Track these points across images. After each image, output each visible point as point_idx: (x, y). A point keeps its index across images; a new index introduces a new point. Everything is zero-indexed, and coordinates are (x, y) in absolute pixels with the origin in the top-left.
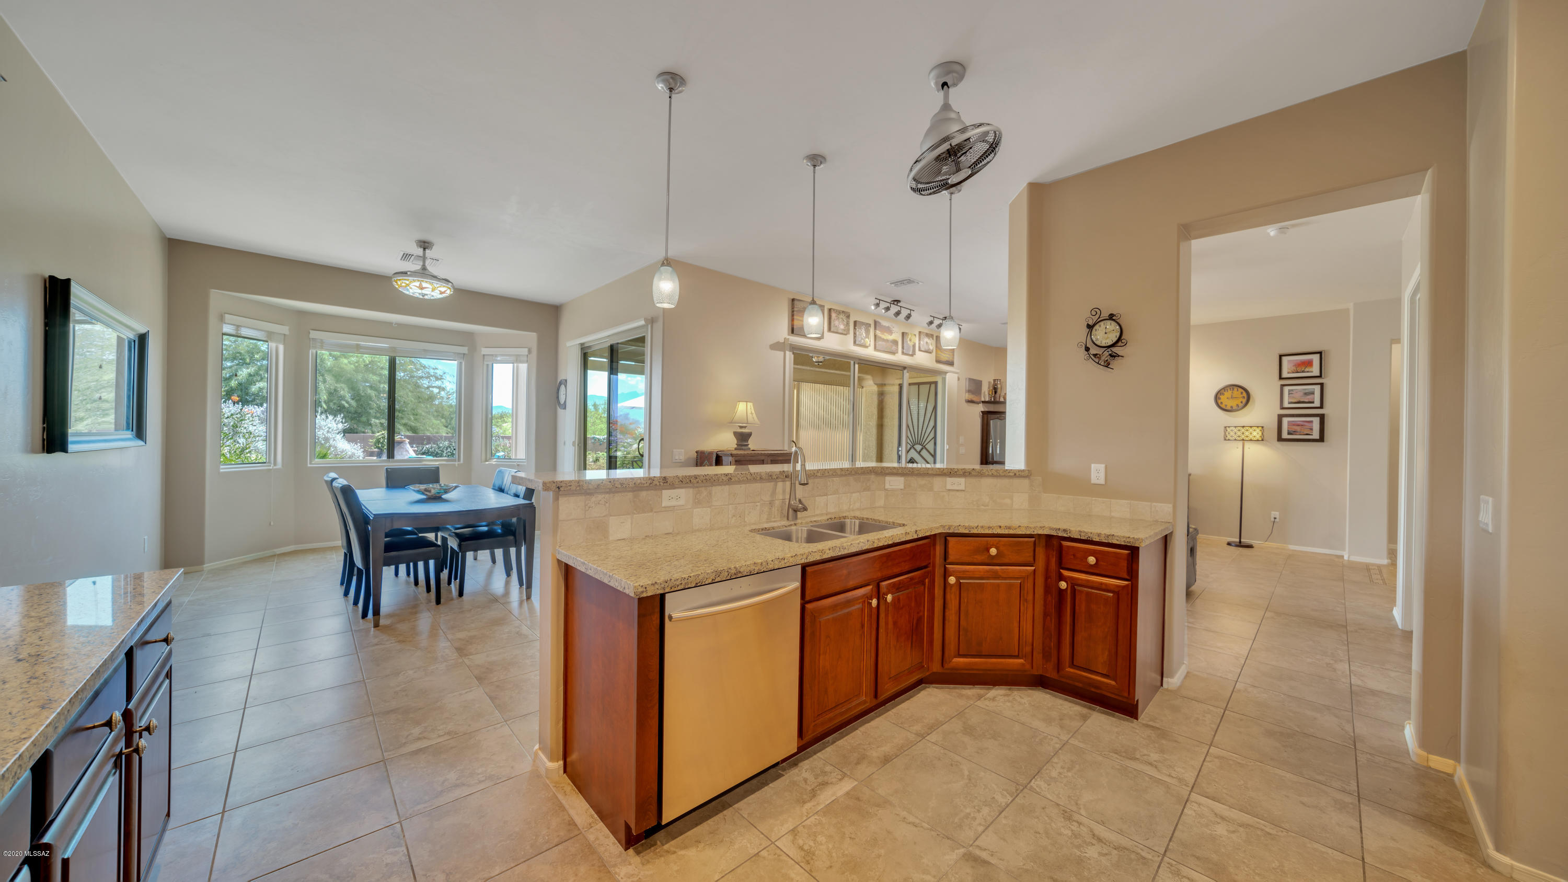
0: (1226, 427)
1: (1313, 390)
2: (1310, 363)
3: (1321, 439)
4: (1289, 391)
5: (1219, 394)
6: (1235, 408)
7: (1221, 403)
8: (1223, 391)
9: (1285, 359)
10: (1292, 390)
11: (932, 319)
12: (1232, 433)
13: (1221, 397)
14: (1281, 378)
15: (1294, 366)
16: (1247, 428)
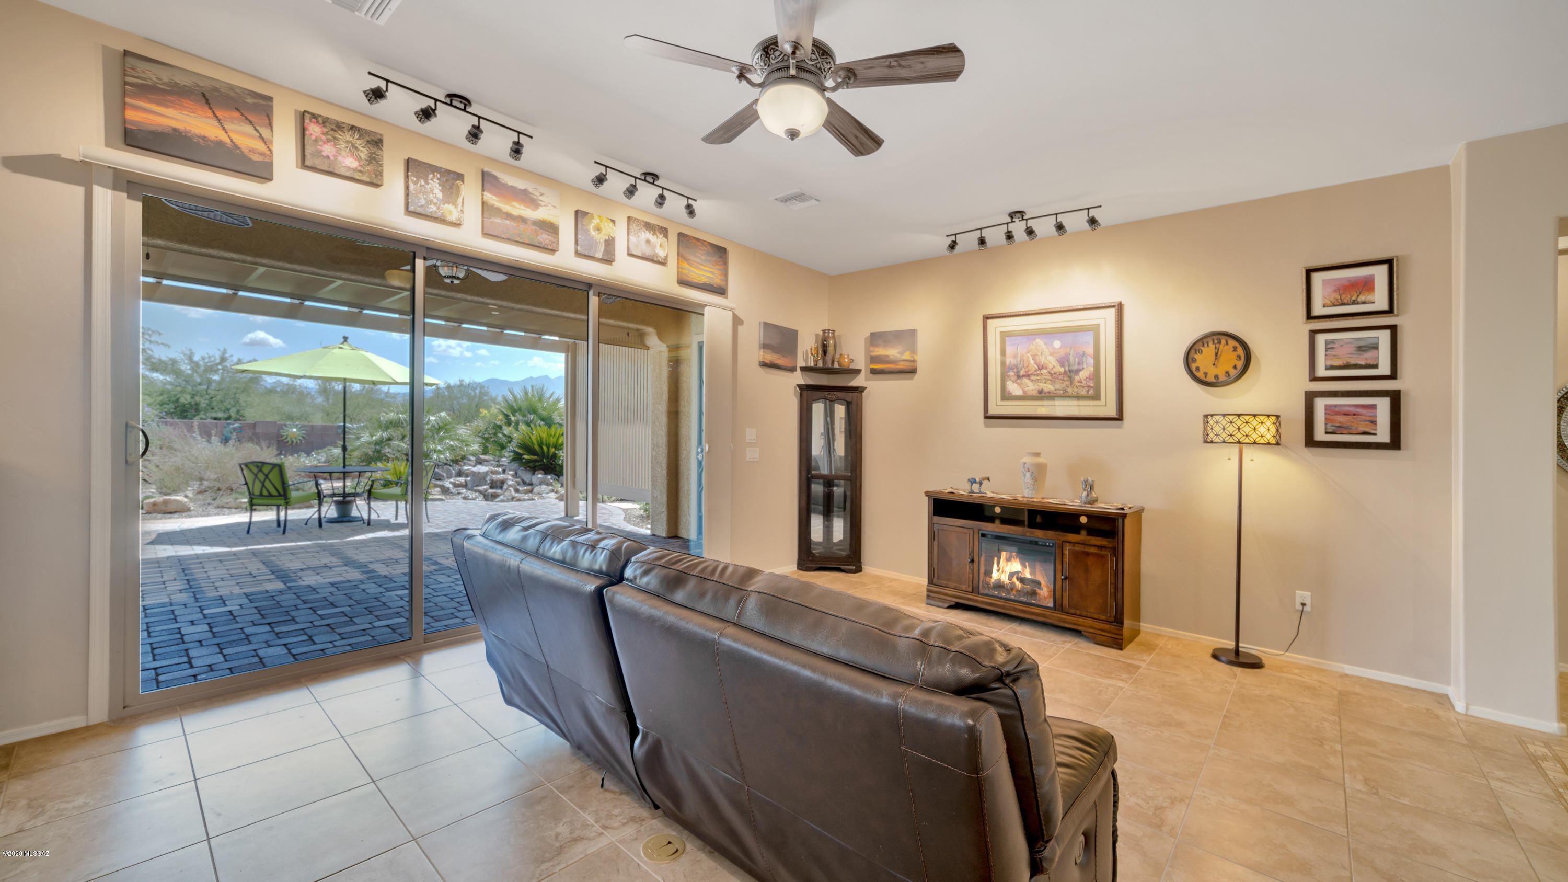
0: (1206, 416)
1: (1375, 341)
2: (1367, 285)
3: (1395, 443)
4: (1327, 342)
5: (1193, 351)
6: (1222, 378)
7: (1198, 369)
8: (1199, 345)
9: (1317, 278)
10: (1333, 342)
11: (603, 169)
12: (1217, 429)
13: (1196, 356)
14: (1310, 317)
15: (1335, 291)
16: (1247, 418)
